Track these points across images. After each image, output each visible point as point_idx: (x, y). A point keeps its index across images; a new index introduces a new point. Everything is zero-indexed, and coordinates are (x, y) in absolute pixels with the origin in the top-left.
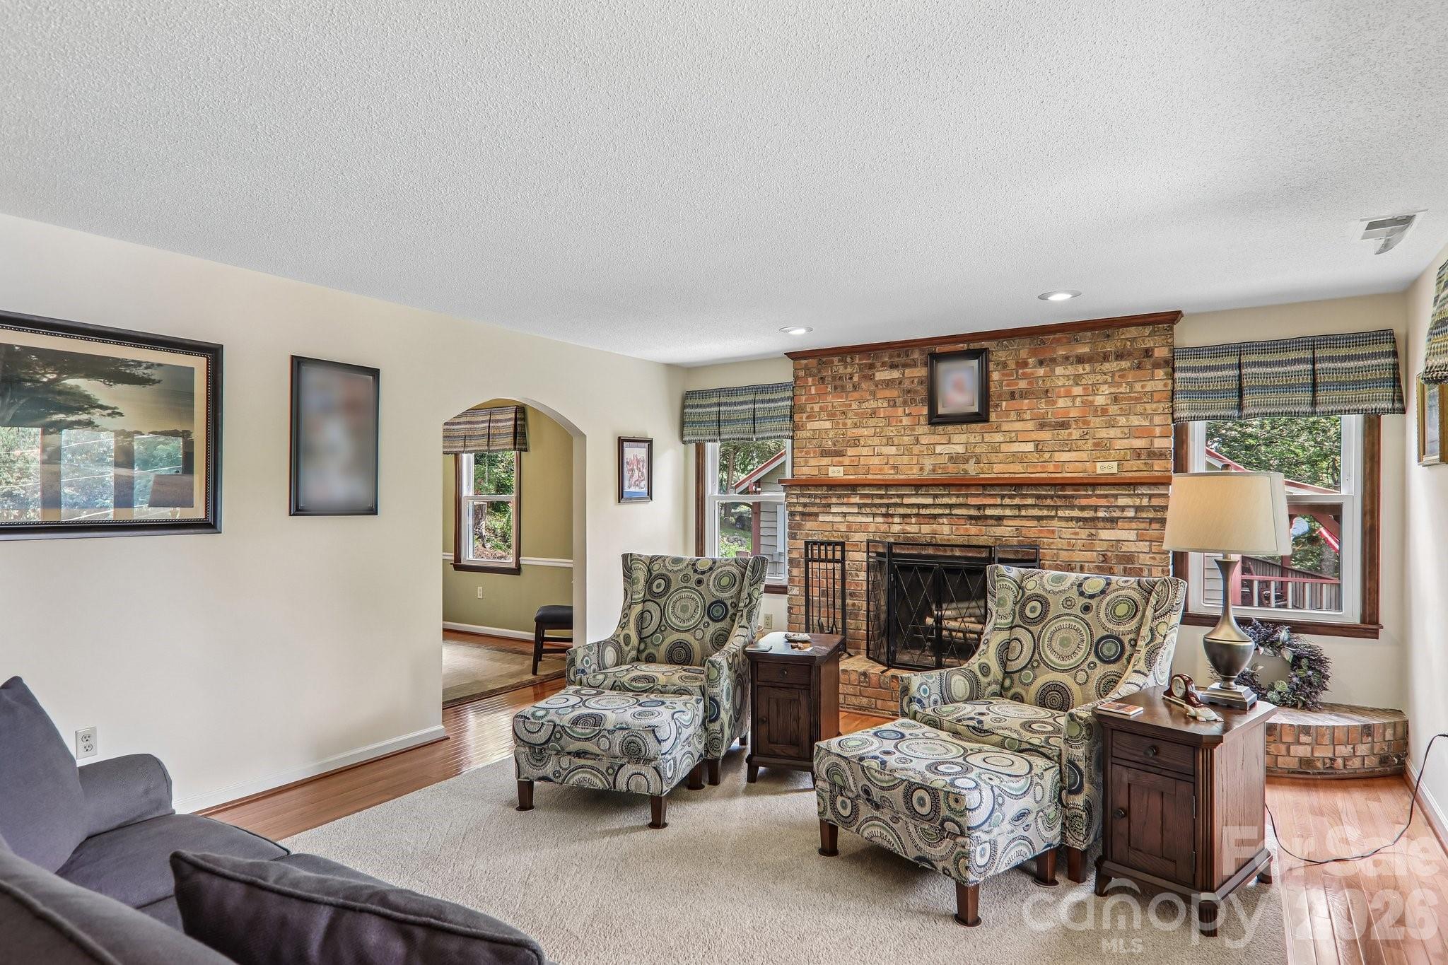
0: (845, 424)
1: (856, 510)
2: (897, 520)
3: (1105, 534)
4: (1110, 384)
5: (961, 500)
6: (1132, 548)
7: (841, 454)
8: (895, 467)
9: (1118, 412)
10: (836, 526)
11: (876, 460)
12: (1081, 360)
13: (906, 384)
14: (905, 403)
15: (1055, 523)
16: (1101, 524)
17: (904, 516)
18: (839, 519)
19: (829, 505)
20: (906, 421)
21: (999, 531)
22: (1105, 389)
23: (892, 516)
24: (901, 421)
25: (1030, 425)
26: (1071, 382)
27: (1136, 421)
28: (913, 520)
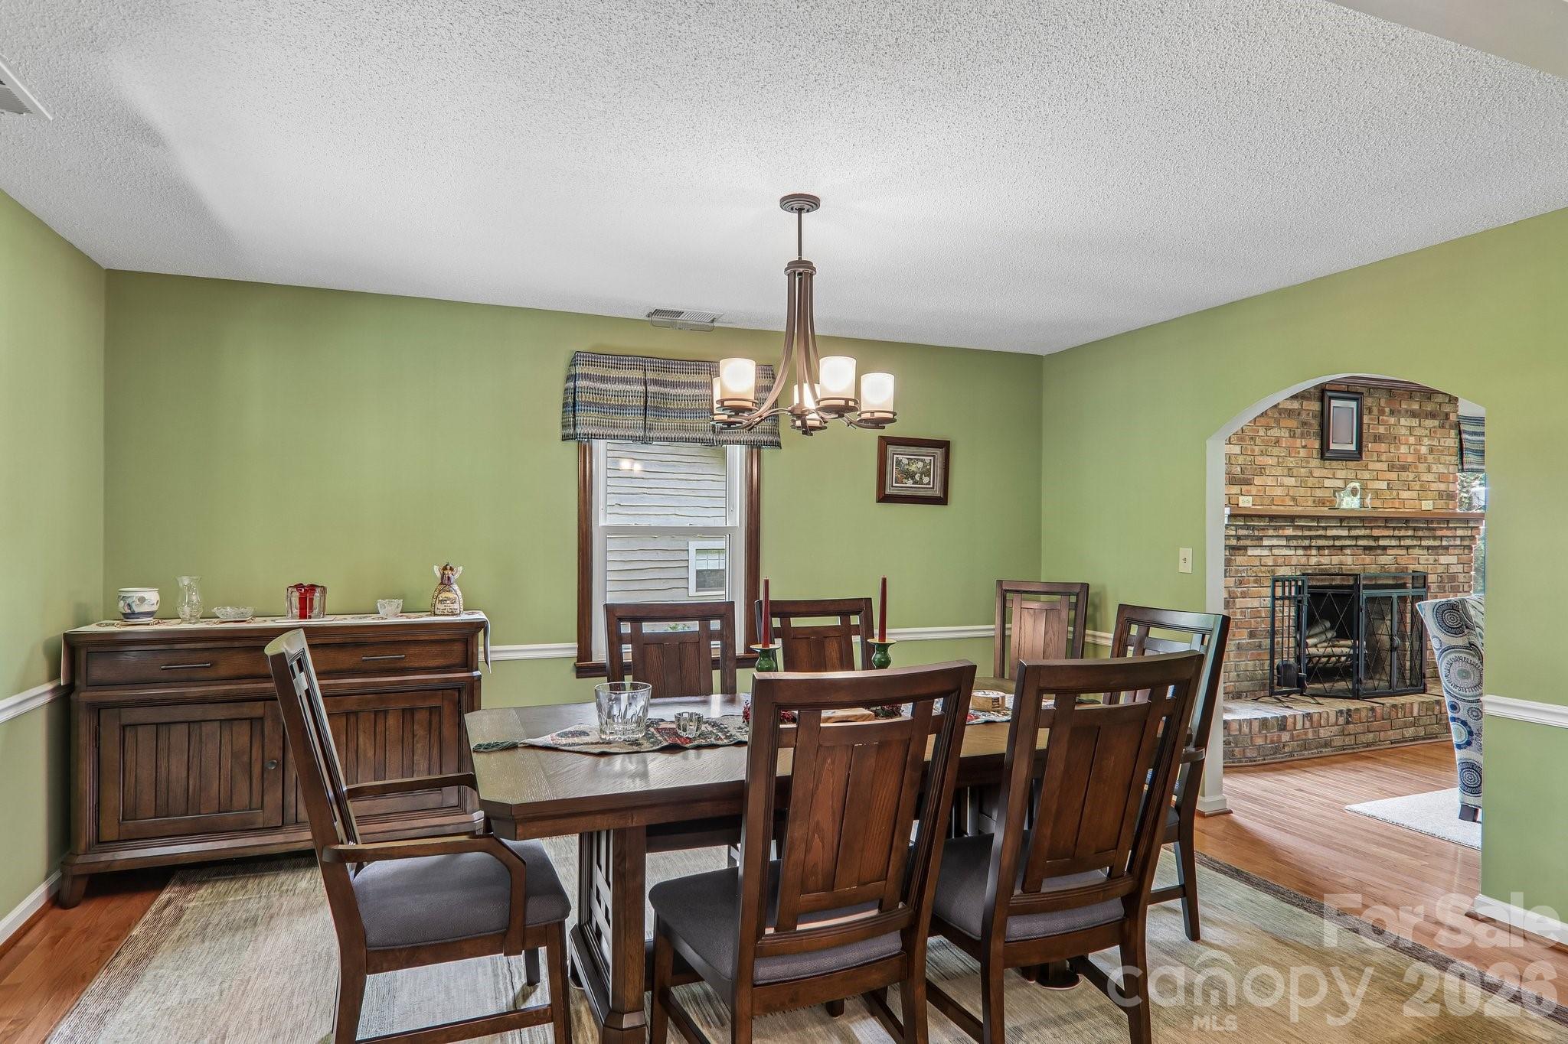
0: (1253, 451)
1: (1284, 543)
2: (1314, 552)
3: (1443, 560)
4: (1430, 437)
5: (1367, 532)
6: (1454, 569)
7: (1248, 482)
8: (1294, 498)
9: (1432, 461)
10: (1264, 560)
11: (1279, 491)
12: (1413, 414)
13: (1304, 417)
14: (1302, 436)
15: (1417, 551)
16: (1441, 551)
17: (1319, 548)
18: (1266, 552)
19: (1261, 538)
20: (1303, 453)
21: (1384, 560)
22: (1426, 441)
23: (1310, 547)
24: (1299, 453)
25: (1384, 466)
26: (1408, 433)
27: (1442, 469)
28: (1326, 552)
